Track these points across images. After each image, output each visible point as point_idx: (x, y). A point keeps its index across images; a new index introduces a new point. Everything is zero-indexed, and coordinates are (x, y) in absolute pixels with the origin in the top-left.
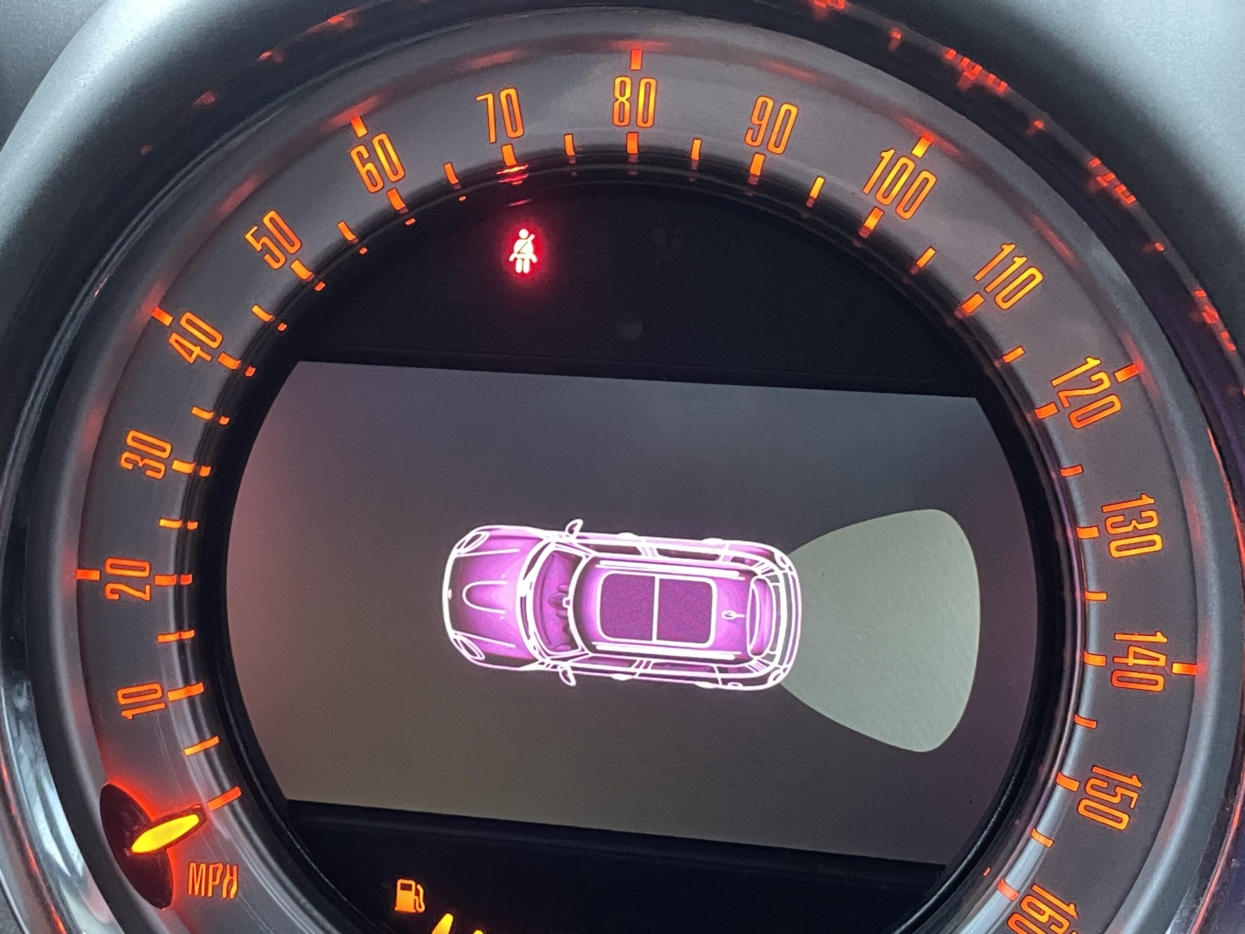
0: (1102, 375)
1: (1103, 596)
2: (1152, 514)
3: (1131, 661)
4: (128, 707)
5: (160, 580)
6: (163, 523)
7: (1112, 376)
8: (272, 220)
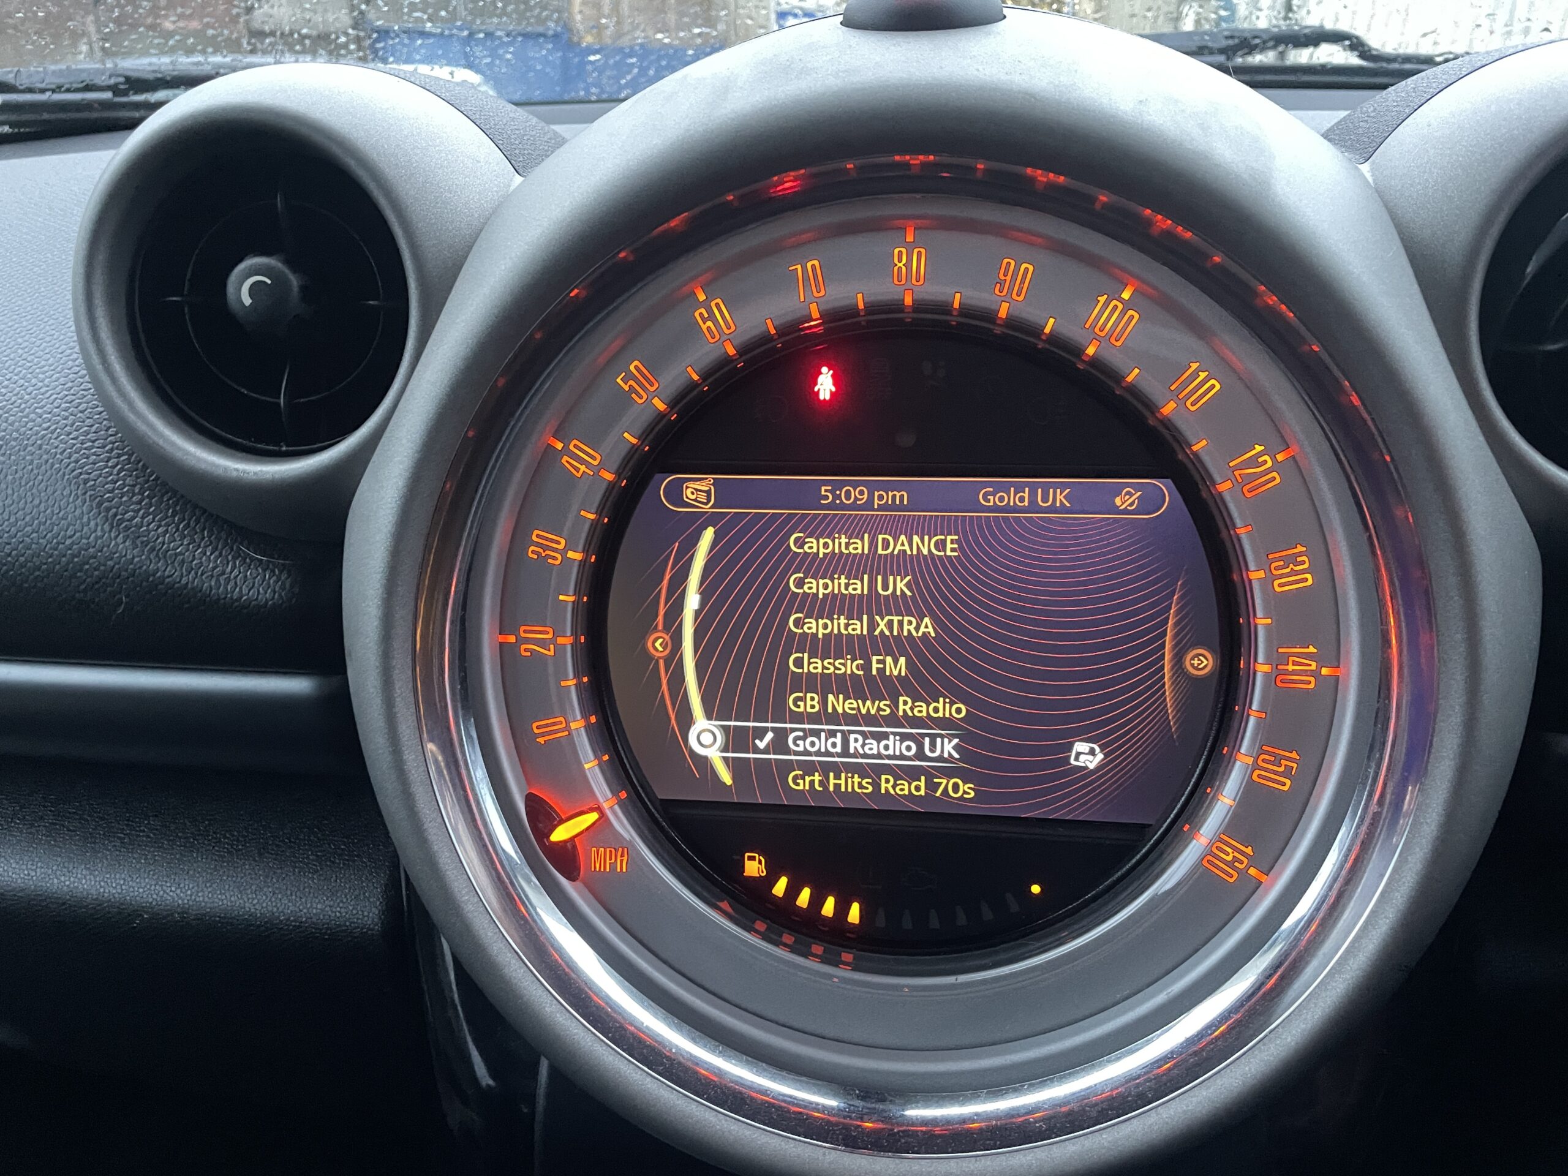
0: (1266, 458)
1: (1269, 621)
2: (1305, 558)
3: (1291, 667)
4: (542, 735)
5: (560, 640)
6: (561, 597)
7: (1273, 458)
8: (636, 367)
